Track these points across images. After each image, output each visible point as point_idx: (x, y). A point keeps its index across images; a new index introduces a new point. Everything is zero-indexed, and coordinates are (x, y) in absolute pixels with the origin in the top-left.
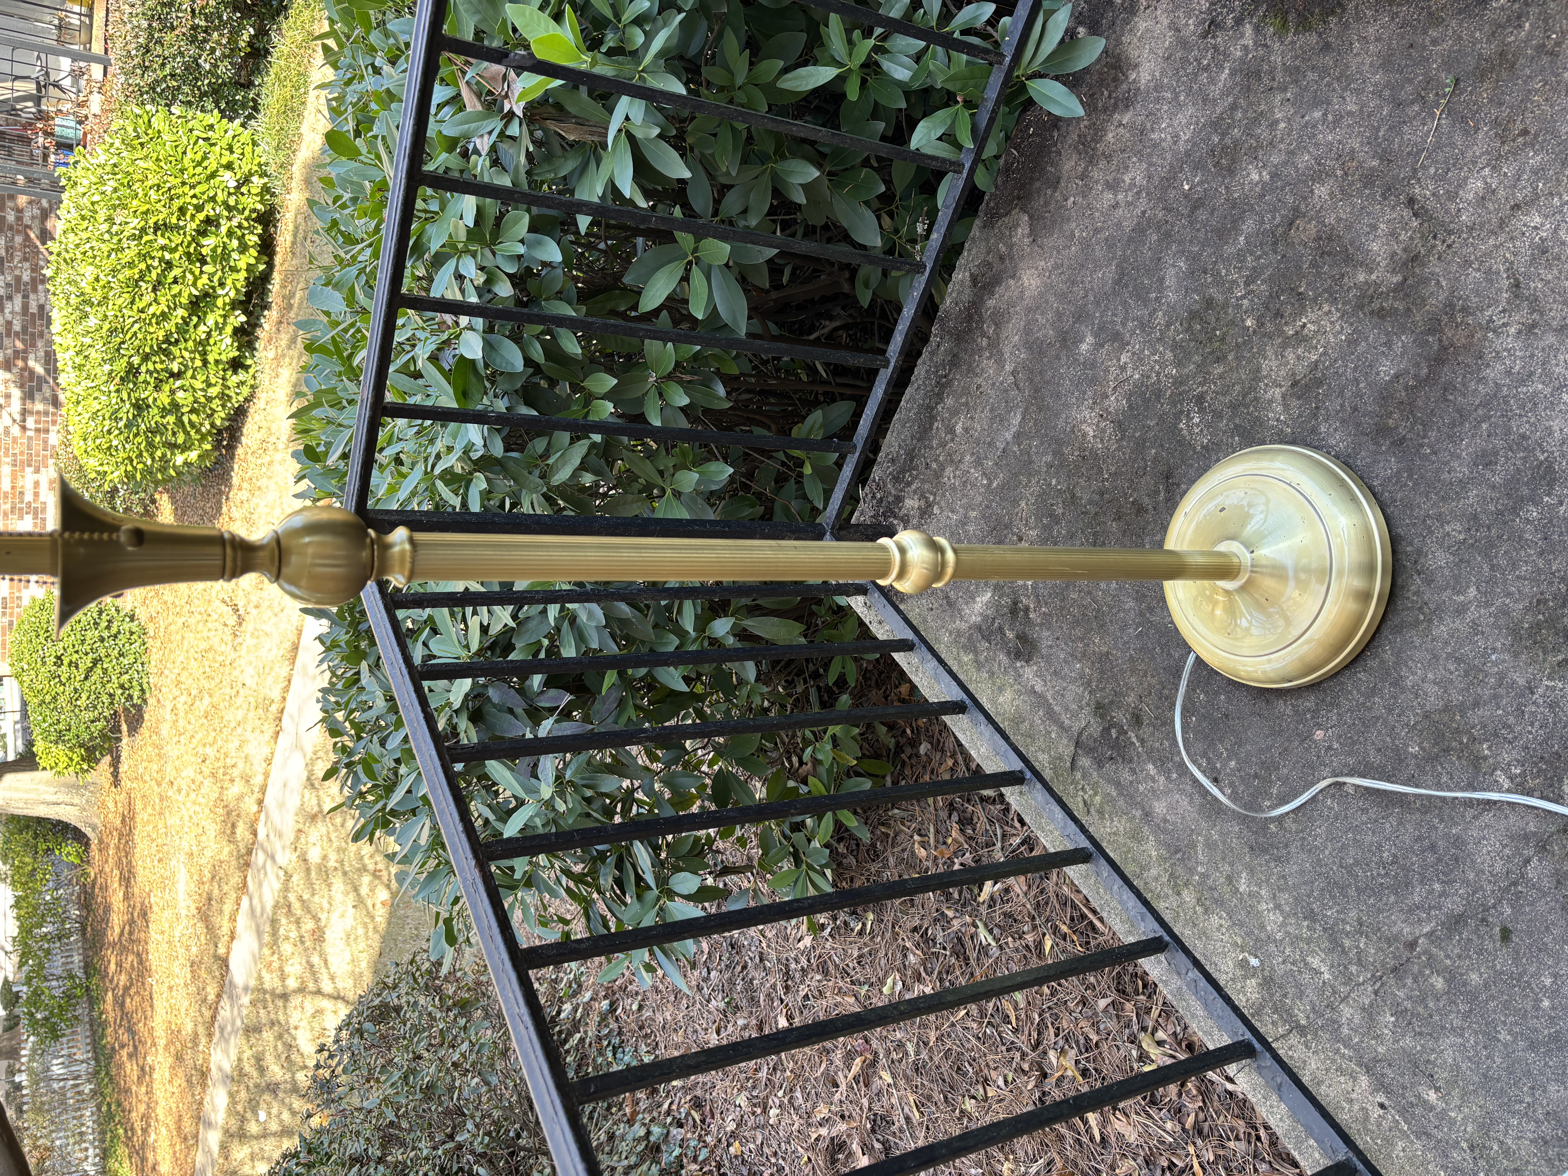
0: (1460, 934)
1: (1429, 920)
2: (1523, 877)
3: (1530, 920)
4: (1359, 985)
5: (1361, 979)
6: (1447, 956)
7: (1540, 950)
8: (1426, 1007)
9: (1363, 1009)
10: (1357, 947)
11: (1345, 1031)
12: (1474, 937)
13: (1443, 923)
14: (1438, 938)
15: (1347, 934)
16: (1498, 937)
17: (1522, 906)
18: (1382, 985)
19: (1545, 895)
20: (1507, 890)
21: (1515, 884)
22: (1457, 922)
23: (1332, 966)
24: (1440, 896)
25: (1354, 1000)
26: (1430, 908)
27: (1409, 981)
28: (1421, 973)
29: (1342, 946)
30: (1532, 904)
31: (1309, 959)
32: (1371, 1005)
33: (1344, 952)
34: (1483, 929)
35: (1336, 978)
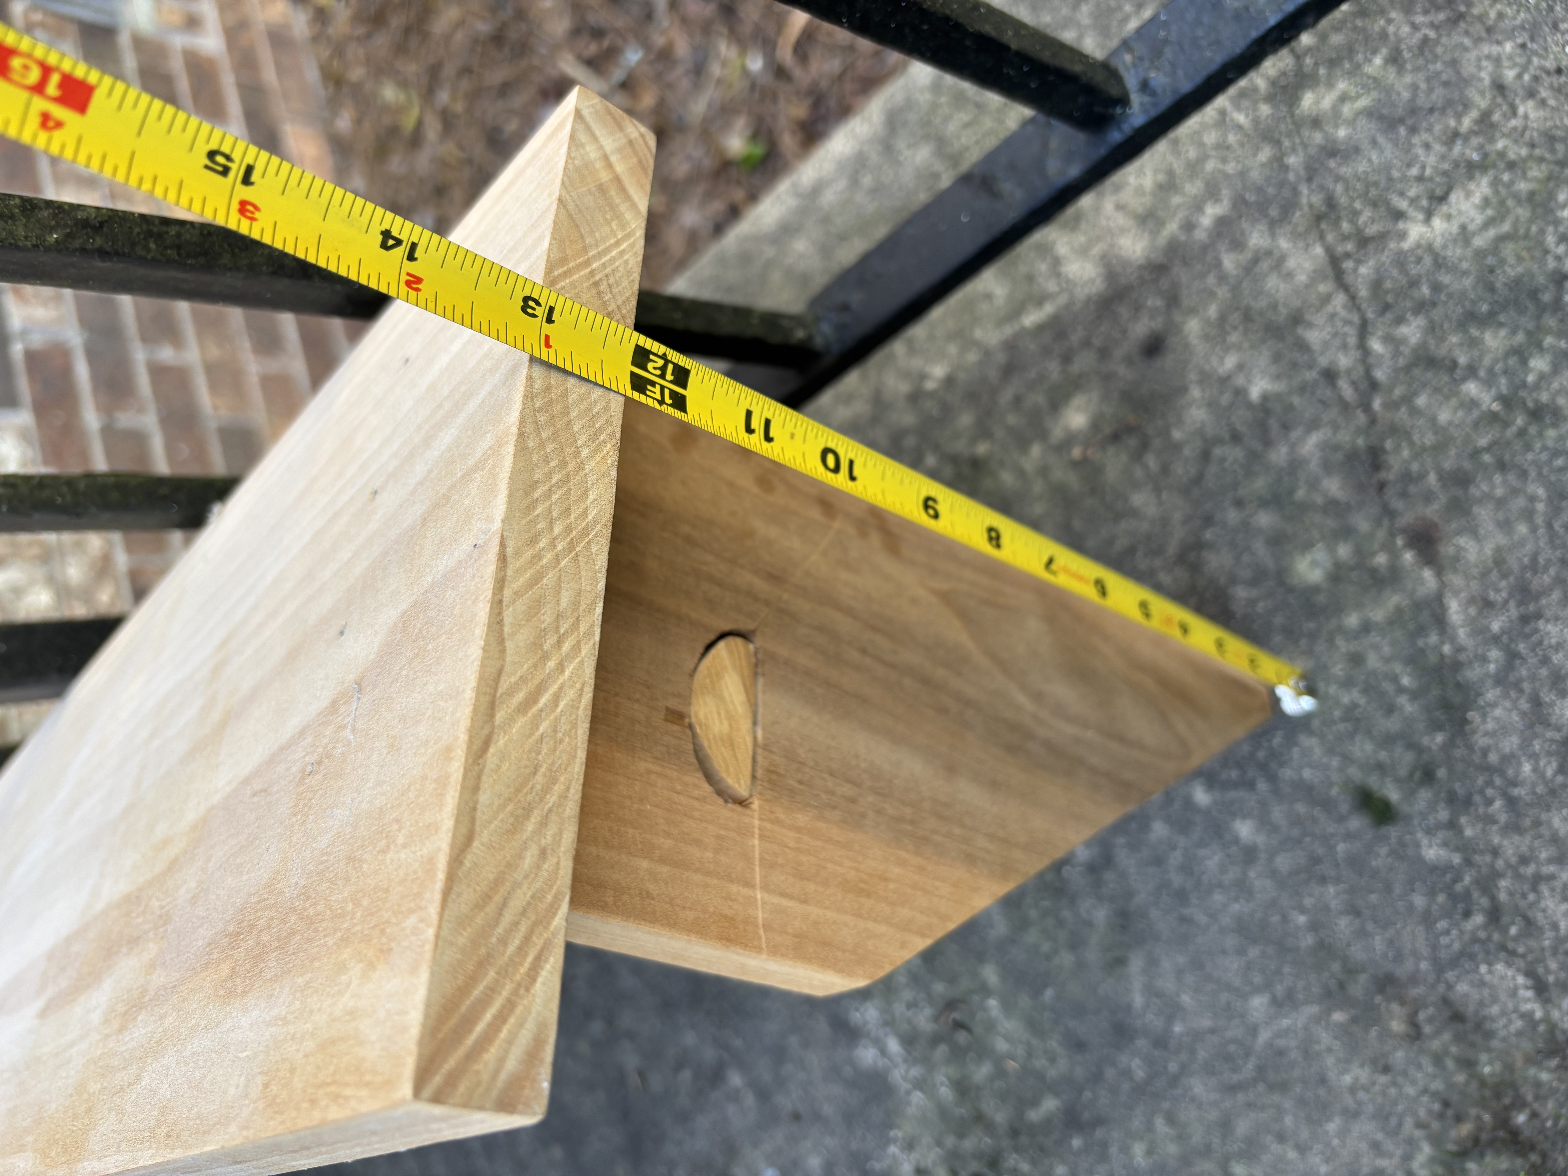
0: (1414, 695)
1: (1479, 631)
2: (1503, 947)
3: (1388, 889)
4: (1364, 330)
5: (1376, 346)
6: (1366, 627)
7: (1315, 860)
8: (1264, 503)
9: (1297, 319)
10: (1471, 371)
11: (1257, 238)
12: (1393, 724)
13: (1457, 666)
14: (1421, 630)
15: (1521, 355)
16: (1373, 782)
17: (1432, 893)
18: (1345, 406)
19: (1439, 968)
20: (1487, 884)
21: (1495, 915)
22: (1446, 705)
23: (1440, 262)
24: (1537, 702)
25: (1326, 299)
26: (1512, 656)
27: (1334, 486)
28: (1346, 532)
29: (1488, 320)
30: (1427, 919)
31: (1482, 187)
32: (1303, 346)
33: (1471, 318)
34: (1405, 759)
35: (1400, 261)
